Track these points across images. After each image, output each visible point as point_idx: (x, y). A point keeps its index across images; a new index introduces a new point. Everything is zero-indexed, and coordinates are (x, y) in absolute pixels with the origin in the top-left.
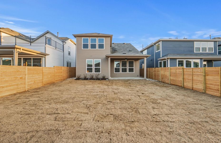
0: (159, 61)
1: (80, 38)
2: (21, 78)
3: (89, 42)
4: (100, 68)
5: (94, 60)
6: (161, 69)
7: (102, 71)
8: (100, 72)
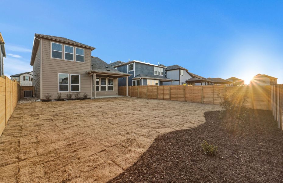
0: (132, 80)
1: (49, 42)
3: (62, 50)
4: (79, 85)
5: (71, 74)
6: (139, 87)
7: (81, 89)
8: (79, 91)
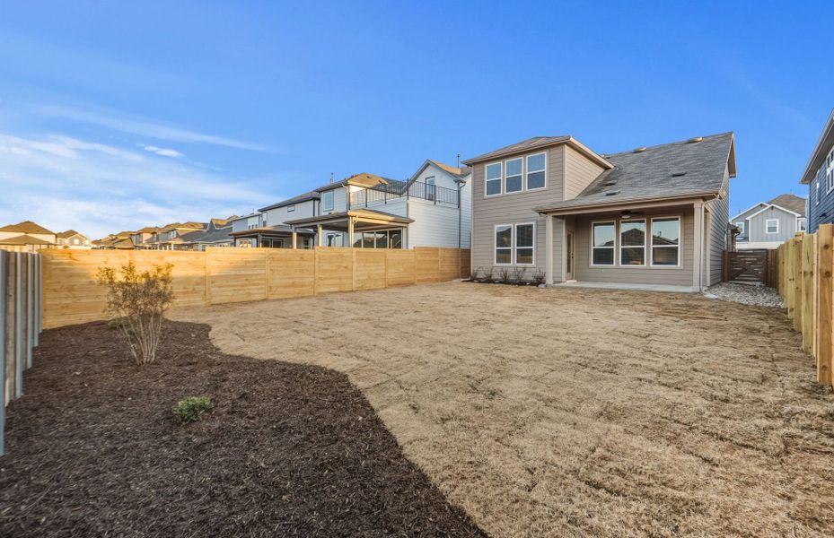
1: (481, 168)
2: (345, 267)
3: (502, 175)
4: (532, 249)
5: (516, 225)
7: (536, 260)
8: (532, 263)
